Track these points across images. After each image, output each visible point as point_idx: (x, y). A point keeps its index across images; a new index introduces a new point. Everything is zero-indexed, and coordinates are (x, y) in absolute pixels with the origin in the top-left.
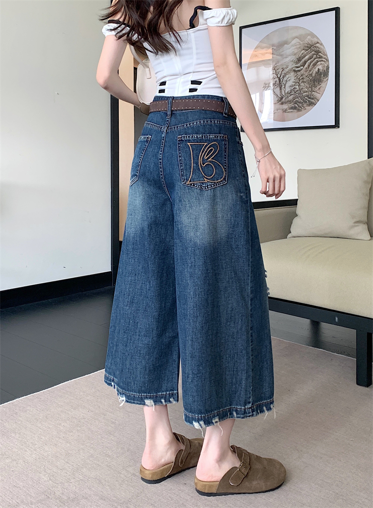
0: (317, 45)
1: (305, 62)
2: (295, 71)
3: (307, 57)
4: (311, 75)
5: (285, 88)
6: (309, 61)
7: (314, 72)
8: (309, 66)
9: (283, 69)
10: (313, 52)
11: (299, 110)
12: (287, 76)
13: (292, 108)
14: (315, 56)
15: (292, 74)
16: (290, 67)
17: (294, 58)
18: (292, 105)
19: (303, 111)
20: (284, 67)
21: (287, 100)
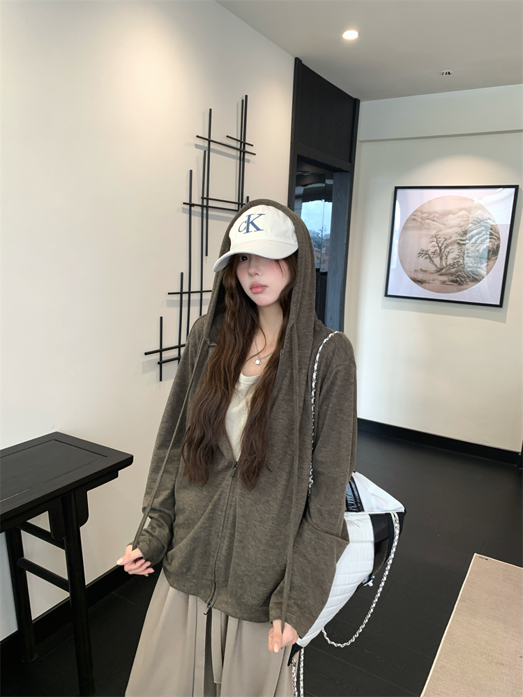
0: (489, 221)
1: (472, 237)
2: (459, 243)
3: (475, 232)
4: (478, 251)
5: (446, 259)
6: (477, 236)
7: (482, 249)
8: (476, 241)
9: (446, 240)
10: (483, 228)
11: (460, 284)
12: (450, 247)
13: (453, 281)
14: (484, 232)
15: (456, 246)
16: (453, 239)
17: (460, 230)
18: (453, 278)
19: (465, 286)
20: (447, 237)
21: (448, 272)
